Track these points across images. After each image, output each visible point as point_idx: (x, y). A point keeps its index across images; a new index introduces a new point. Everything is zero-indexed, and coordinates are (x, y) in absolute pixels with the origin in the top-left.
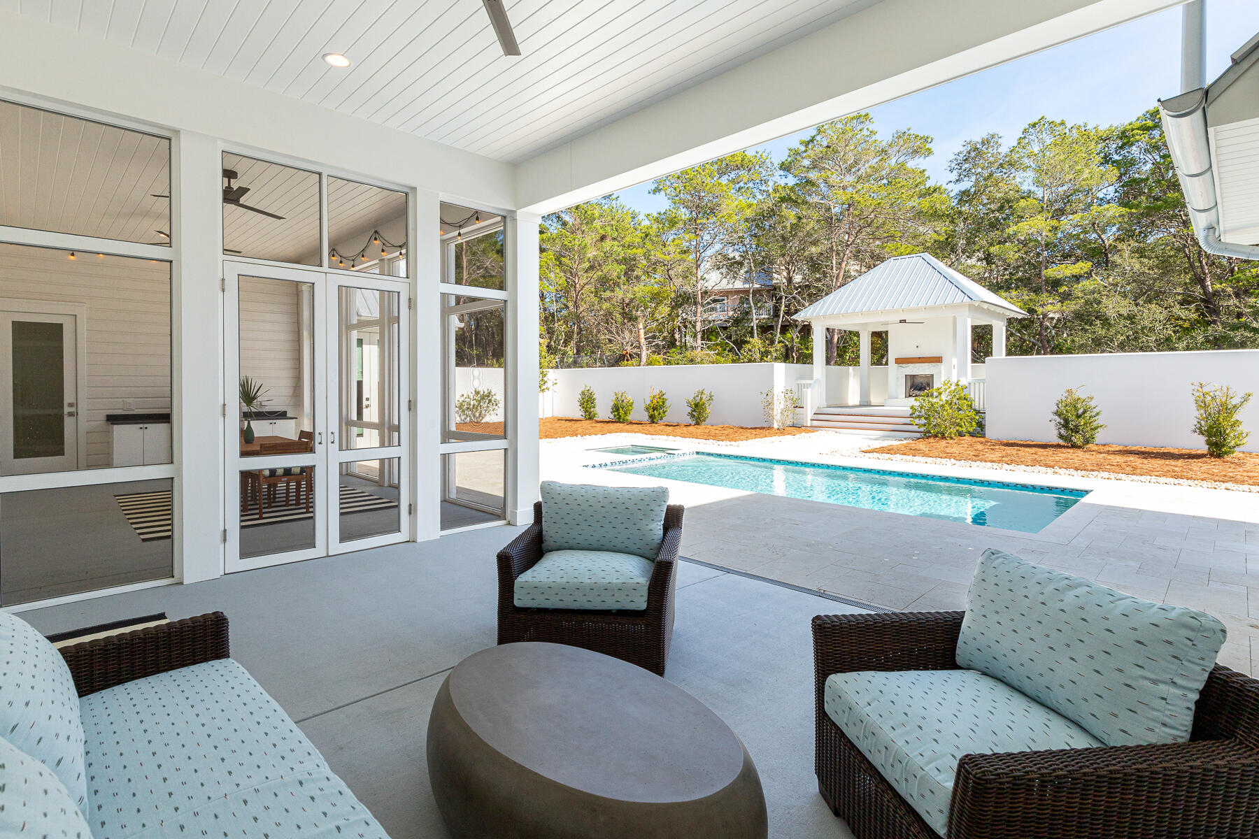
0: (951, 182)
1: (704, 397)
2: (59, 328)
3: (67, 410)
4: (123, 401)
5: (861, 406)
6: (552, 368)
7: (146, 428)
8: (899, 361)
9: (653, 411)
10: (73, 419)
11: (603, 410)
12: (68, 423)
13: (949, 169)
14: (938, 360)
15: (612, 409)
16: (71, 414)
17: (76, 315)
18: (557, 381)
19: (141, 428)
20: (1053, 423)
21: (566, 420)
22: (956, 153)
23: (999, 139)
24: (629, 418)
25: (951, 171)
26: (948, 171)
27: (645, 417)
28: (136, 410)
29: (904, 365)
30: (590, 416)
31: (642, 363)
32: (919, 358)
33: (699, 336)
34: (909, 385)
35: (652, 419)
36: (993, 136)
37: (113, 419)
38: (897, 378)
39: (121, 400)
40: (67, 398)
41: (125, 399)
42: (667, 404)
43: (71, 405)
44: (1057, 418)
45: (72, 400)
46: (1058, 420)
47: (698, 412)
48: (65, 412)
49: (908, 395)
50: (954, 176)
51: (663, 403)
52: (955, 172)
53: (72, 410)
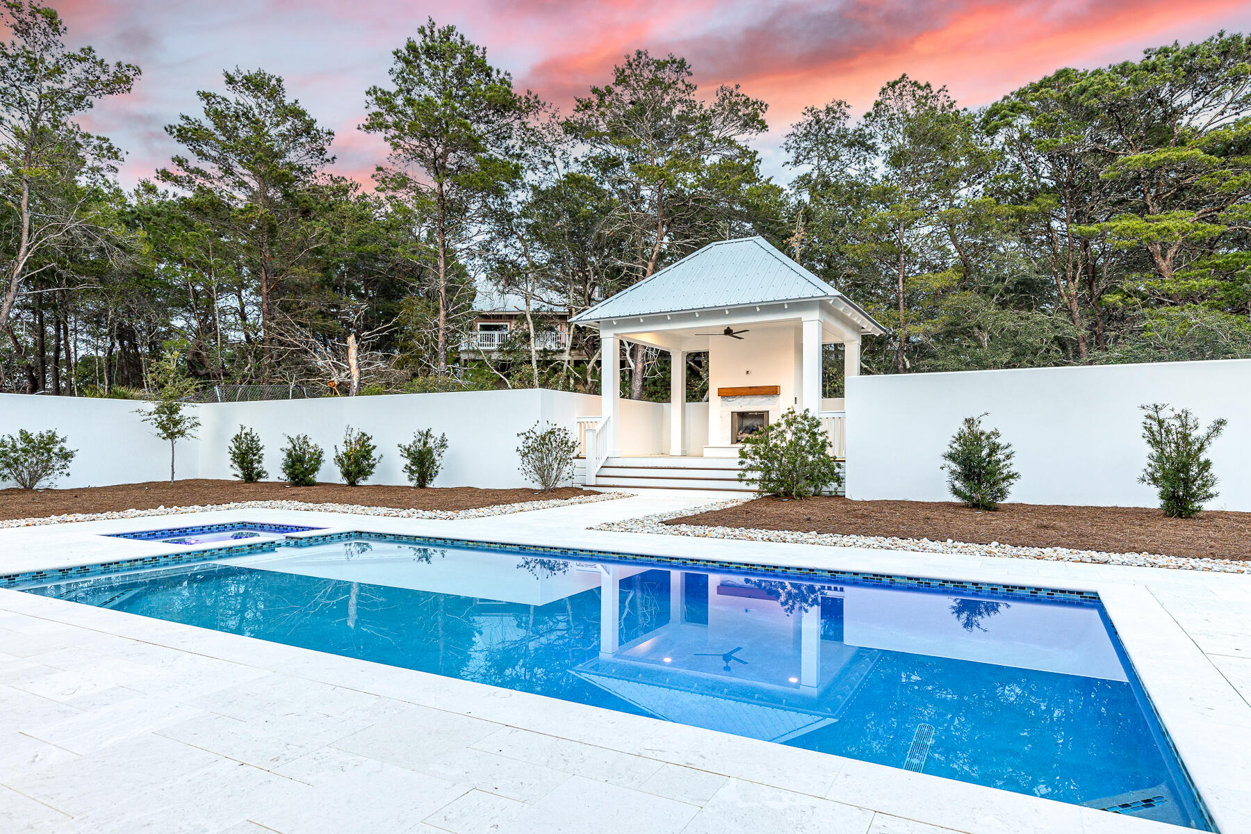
0: (788, 163)
1: (431, 443)
8: (725, 393)
9: (352, 465)
11: (273, 467)
13: (785, 146)
14: (773, 391)
15: (287, 462)
20: (946, 471)
22: (794, 124)
23: (847, 109)
25: (788, 149)
26: (783, 149)
29: (730, 399)
30: (251, 475)
31: (351, 394)
32: (750, 388)
34: (736, 426)
35: (351, 479)
36: (839, 104)
38: (721, 418)
44: (949, 463)
46: (954, 466)
47: (419, 467)
49: (735, 440)
51: (367, 452)
52: (792, 151)
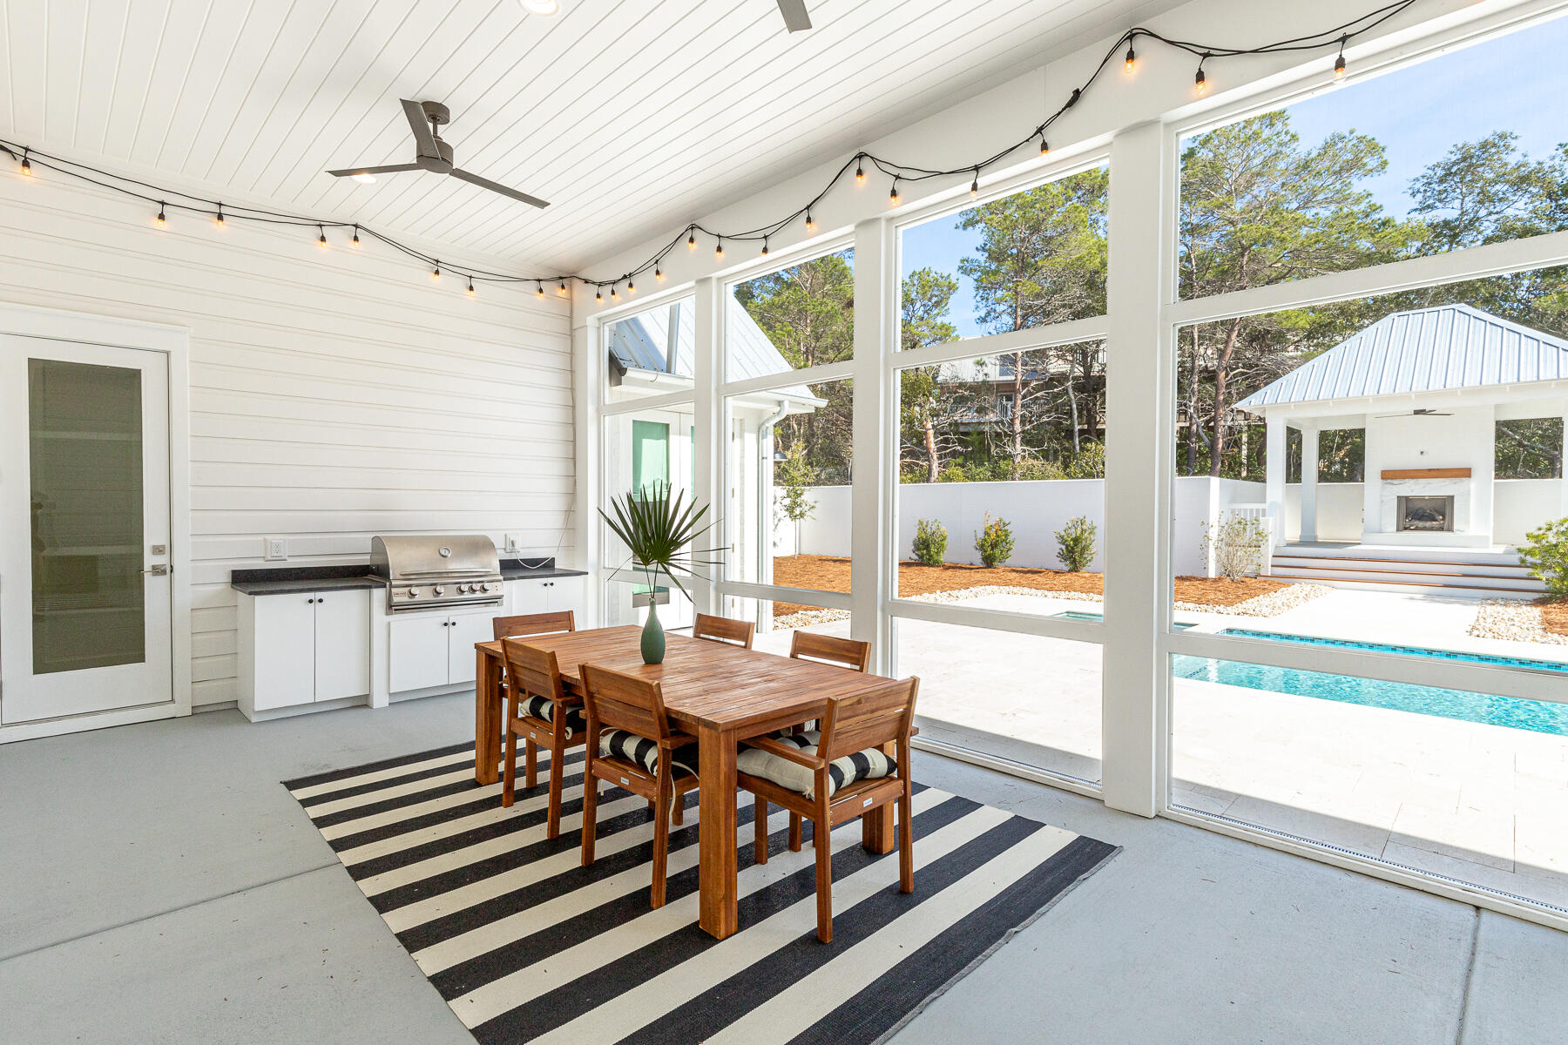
0: (1413, 210)
1: (1084, 529)
2: (132, 378)
3: (150, 560)
4: (265, 540)
5: (1302, 543)
6: (809, 484)
7: (321, 601)
8: (1388, 475)
9: (992, 549)
10: (163, 580)
12: (153, 588)
13: (1411, 191)
14: (1462, 473)
15: (915, 545)
16: (158, 571)
17: (168, 353)
18: (816, 505)
19: (311, 601)
21: (835, 561)
22: (1430, 165)
23: (1513, 141)
24: (942, 558)
25: (1413, 195)
26: (1408, 195)
27: (977, 558)
28: (289, 560)
29: (1395, 482)
31: (933, 479)
33: (1018, 440)
34: (1404, 511)
35: (989, 562)
36: (1502, 137)
37: (247, 580)
38: (1382, 502)
39: (261, 538)
40: (153, 534)
41: (268, 537)
42: (1010, 538)
43: (158, 550)
45: (162, 540)
47: (1074, 552)
48: (147, 566)
49: (1401, 527)
50: (1414, 203)
51: (1006, 535)
52: (1419, 196)
53: (162, 560)
